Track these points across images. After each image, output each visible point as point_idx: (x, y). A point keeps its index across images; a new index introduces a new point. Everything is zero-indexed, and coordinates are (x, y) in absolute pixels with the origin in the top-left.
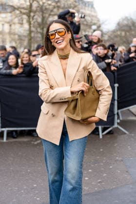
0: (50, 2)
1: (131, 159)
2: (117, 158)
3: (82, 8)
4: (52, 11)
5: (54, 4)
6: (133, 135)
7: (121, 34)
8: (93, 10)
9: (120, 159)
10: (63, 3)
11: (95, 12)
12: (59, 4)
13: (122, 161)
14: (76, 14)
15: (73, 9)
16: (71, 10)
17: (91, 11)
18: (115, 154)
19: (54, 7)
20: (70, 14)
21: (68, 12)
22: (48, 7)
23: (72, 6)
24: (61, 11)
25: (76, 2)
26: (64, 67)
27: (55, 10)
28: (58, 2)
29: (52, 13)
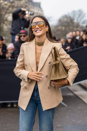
0: (6, 3)
1: (69, 126)
2: (58, 125)
3: (31, 8)
4: (8, 9)
5: (9, 4)
6: (70, 107)
7: (62, 28)
8: (40, 9)
9: (60, 126)
10: (16, 3)
11: (42, 11)
12: (13, 4)
13: (62, 127)
14: (27, 12)
15: (25, 8)
16: (23, 9)
17: (39, 10)
18: (56, 122)
19: (10, 7)
20: (22, 12)
21: (21, 11)
22: (4, 6)
23: (24, 6)
24: (15, 9)
25: (26, 2)
26: (38, 51)
27: (10, 9)
28: (13, 2)
29: (8, 11)
